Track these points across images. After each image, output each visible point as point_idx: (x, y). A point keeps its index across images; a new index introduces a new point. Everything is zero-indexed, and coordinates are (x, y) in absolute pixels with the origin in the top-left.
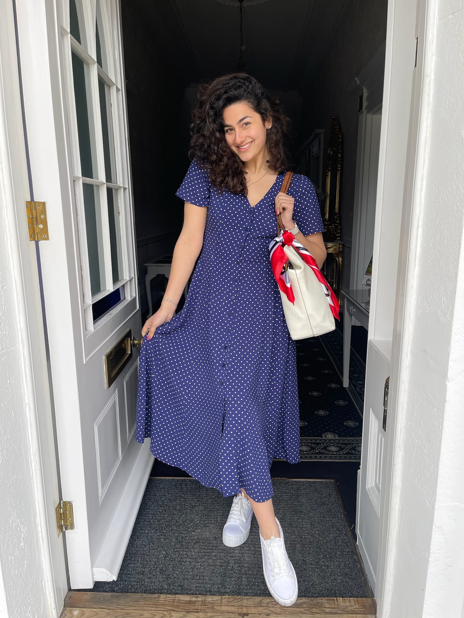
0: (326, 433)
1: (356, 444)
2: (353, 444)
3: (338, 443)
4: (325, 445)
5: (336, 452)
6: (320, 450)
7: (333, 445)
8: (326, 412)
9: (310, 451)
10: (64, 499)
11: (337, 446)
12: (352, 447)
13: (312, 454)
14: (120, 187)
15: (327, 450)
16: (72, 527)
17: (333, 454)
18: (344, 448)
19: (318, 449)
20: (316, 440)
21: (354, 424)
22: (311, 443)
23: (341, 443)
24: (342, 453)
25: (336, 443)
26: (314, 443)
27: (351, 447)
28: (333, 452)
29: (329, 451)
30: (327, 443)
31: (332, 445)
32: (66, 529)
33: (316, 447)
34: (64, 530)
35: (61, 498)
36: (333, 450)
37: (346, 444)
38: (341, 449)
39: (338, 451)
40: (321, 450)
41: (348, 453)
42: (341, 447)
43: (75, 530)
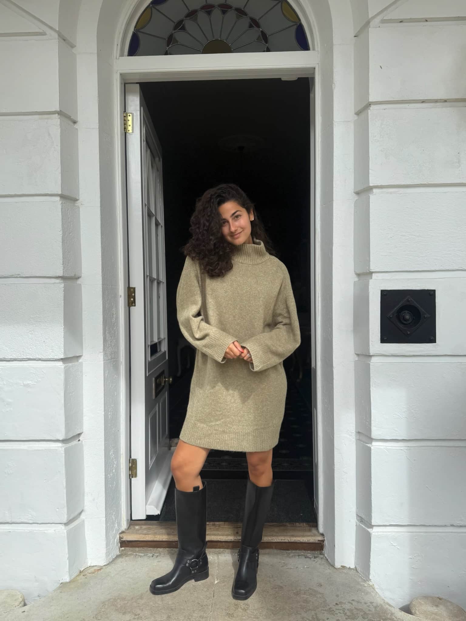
6: (298, 465)
10: (133, 457)
13: (291, 467)
14: (161, 282)
16: (136, 476)
20: (294, 460)
26: (293, 462)
32: (132, 477)
33: (295, 464)
34: (131, 478)
35: (130, 457)
43: (138, 478)
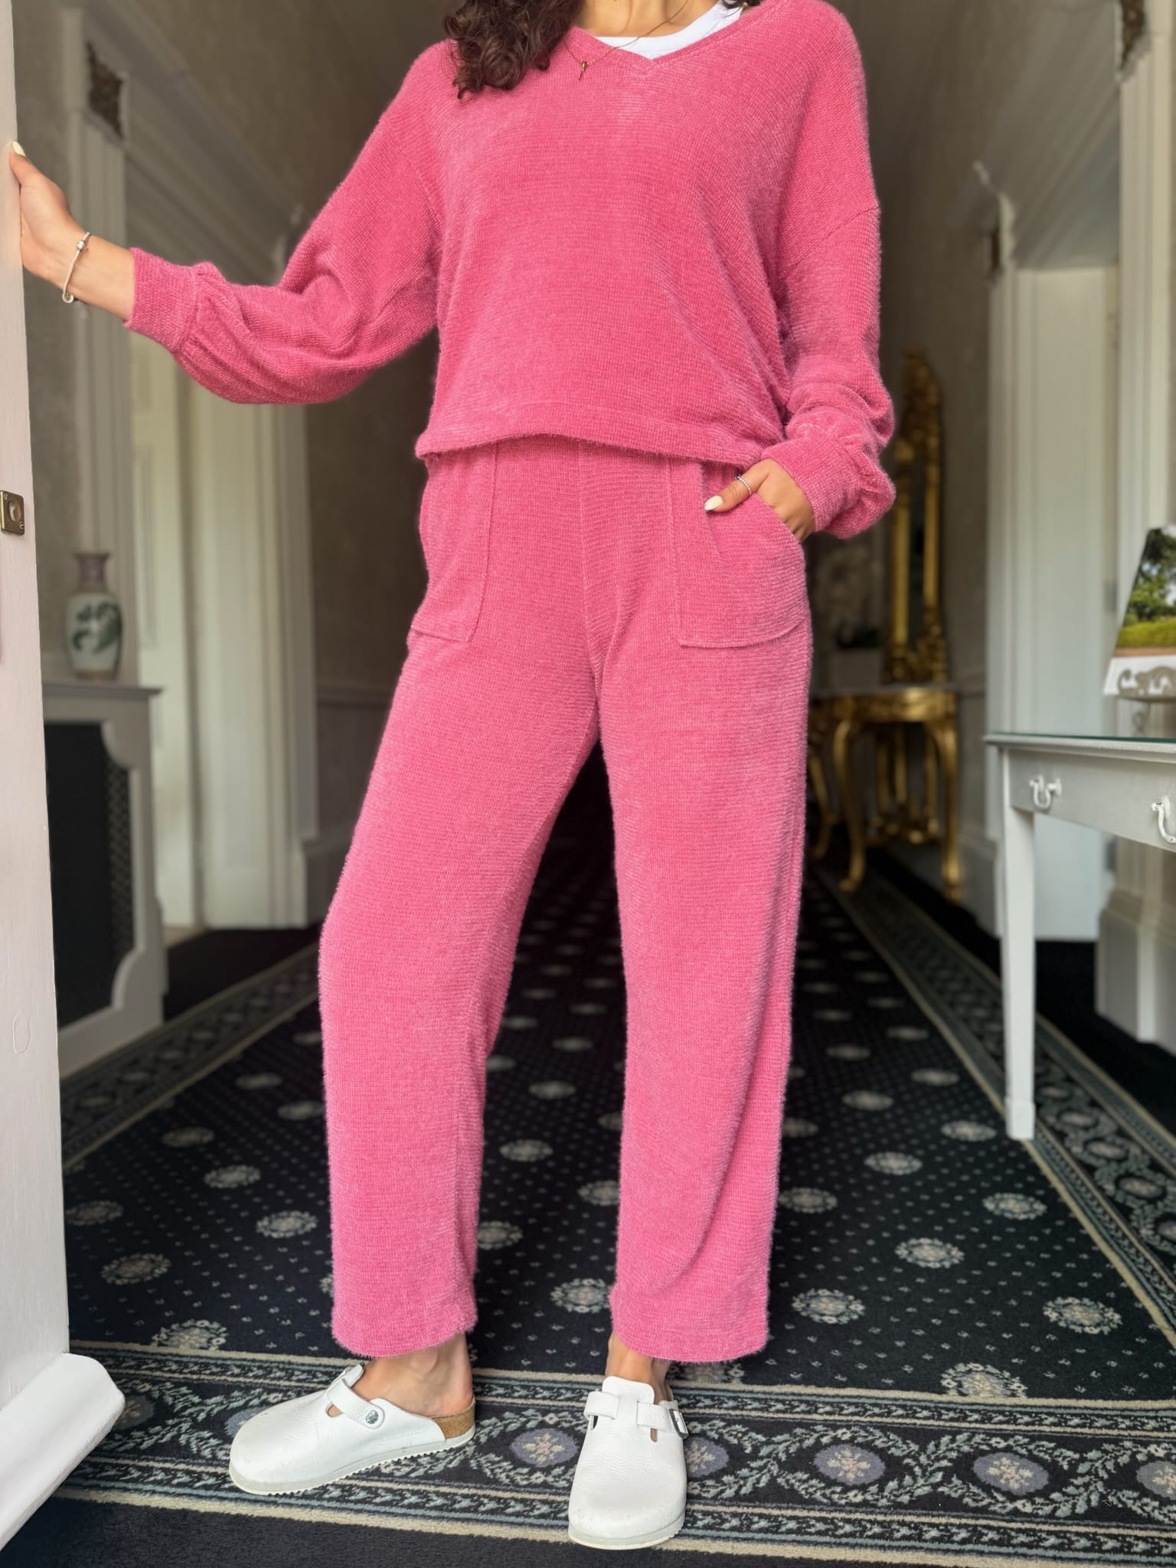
0: (961, 1367)
1: (1137, 1441)
2: (1116, 1441)
3: (1034, 1438)
4: (966, 1449)
5: (1030, 1497)
6: (939, 1476)
7: (1008, 1449)
8: (949, 1253)
9: (882, 1483)
11: (1032, 1458)
12: (1117, 1465)
13: (897, 1507)
15: (976, 1481)
17: (1016, 1512)
18: (1073, 1472)
19: (924, 1468)
20: (910, 1410)
21: (1097, 1317)
22: (884, 1429)
23: (1049, 1438)
24: (1064, 1511)
25: (1025, 1434)
26: (906, 1433)
27: (1110, 1465)
28: (1011, 1497)
29: (988, 1489)
30: (974, 1433)
31: (1003, 1444)
33: (916, 1458)
36: (1014, 1486)
37: (1081, 1445)
38: (1059, 1478)
39: (1044, 1493)
40: (946, 1480)
41: (1101, 1513)
42: (1055, 1463)
